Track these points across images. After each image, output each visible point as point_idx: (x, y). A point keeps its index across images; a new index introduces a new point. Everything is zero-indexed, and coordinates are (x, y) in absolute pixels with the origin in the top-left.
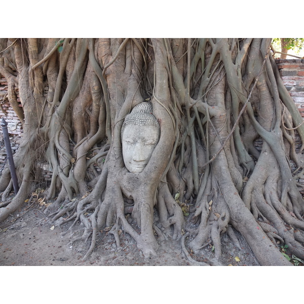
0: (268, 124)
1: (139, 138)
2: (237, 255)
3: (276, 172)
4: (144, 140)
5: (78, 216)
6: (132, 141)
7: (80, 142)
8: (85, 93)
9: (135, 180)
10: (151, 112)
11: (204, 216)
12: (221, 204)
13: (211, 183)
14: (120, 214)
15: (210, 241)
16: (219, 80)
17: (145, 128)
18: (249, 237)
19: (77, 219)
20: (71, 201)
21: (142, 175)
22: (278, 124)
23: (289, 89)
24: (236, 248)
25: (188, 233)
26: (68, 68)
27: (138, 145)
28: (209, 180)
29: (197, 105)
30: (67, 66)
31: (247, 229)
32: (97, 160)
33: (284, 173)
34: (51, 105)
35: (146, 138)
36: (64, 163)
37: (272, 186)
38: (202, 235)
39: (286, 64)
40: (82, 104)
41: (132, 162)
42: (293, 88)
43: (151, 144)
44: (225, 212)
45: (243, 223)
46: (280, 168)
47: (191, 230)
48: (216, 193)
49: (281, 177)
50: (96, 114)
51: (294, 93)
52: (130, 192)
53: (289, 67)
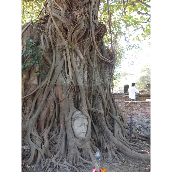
0: (115, 114)
1: (83, 124)
2: (123, 158)
3: (120, 129)
4: (84, 124)
5: (58, 165)
6: (80, 125)
7: (44, 131)
8: (47, 108)
9: (83, 141)
10: (83, 113)
11: (108, 148)
12: (111, 143)
13: (104, 137)
14: (79, 157)
15: (113, 156)
16: (100, 102)
17: (84, 120)
18: (123, 151)
19: (58, 166)
20: (46, 161)
21: (86, 137)
22: (118, 114)
23: (117, 103)
24: (121, 156)
25: (105, 156)
26: (39, 98)
27: (83, 126)
28: (103, 136)
29: (94, 110)
30: (39, 97)
31: (122, 148)
32: (53, 138)
33: (123, 129)
34: (28, 115)
35: (85, 124)
36: (39, 142)
37: (121, 133)
38: (110, 155)
39: (115, 96)
40: (45, 113)
41: (81, 133)
42: (118, 103)
43: (87, 126)
44: (114, 145)
45: (120, 147)
46: (121, 127)
47: (106, 155)
48: (108, 140)
49: (122, 130)
50: (51, 117)
51: (118, 104)
52: (81, 146)
53: (116, 97)
